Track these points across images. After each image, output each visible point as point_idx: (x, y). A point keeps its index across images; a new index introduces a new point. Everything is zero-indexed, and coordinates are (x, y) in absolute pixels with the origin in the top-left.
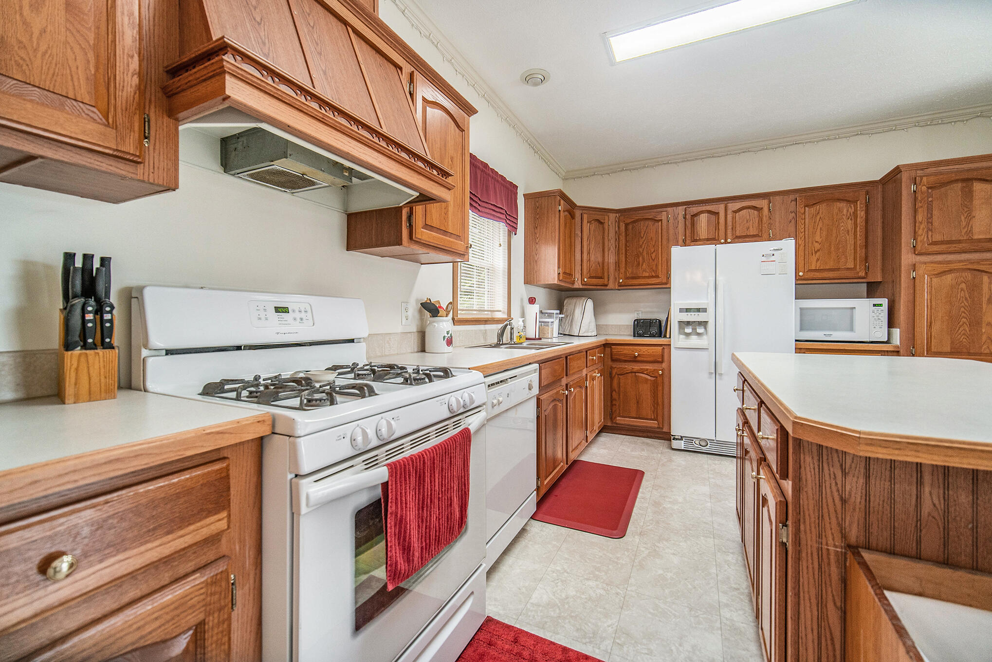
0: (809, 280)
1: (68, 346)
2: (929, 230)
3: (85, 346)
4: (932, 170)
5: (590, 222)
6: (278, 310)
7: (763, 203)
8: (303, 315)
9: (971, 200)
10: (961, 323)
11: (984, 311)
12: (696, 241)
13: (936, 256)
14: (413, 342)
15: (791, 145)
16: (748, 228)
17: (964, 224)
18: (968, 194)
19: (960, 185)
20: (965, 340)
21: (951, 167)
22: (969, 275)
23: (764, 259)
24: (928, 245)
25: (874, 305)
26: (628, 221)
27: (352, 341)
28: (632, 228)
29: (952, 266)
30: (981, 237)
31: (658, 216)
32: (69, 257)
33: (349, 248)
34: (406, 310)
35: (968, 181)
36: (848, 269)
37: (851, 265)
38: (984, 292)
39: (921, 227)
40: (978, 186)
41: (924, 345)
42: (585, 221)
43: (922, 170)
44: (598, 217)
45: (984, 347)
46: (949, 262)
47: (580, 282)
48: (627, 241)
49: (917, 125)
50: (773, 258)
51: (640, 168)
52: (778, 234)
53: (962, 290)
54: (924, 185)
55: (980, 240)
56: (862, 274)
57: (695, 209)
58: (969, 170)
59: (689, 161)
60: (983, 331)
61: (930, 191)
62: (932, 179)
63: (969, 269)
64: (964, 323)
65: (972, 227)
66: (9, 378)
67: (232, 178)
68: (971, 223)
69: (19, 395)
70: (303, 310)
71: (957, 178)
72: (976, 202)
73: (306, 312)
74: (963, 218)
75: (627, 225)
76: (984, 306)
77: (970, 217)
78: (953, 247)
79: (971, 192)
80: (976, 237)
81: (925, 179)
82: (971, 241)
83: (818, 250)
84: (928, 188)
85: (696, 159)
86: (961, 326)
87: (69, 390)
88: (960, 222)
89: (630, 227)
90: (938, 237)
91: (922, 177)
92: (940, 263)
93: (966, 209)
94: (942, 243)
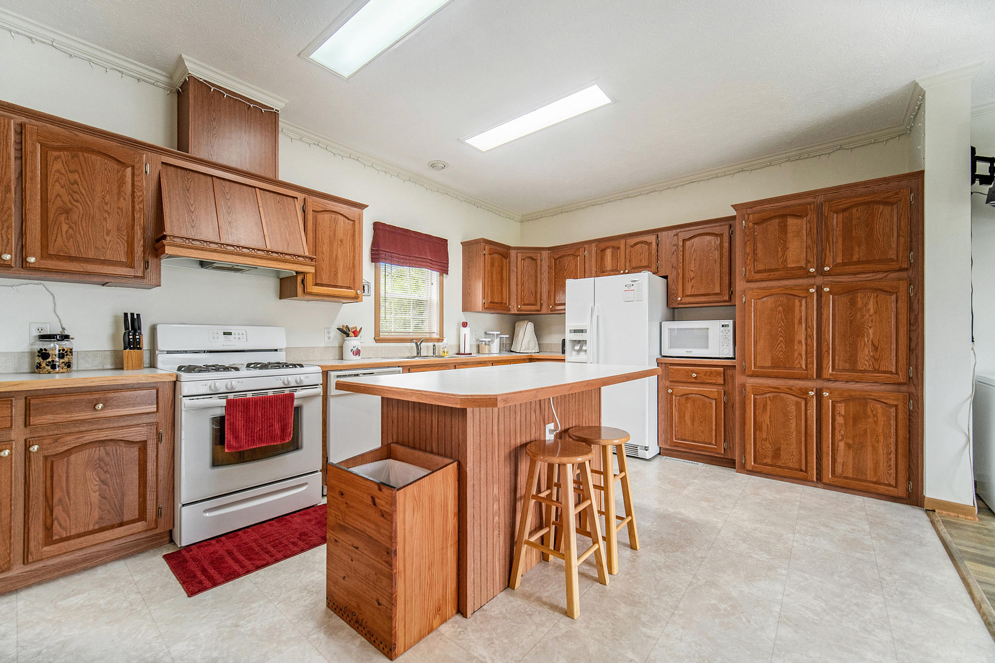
0: (687, 304)
1: (125, 349)
2: (755, 260)
3: (130, 349)
4: (758, 208)
5: (524, 259)
6: (225, 334)
7: (652, 238)
8: (240, 336)
9: (786, 234)
10: (779, 341)
11: (796, 330)
12: (603, 272)
13: (761, 283)
14: (335, 353)
15: (688, 184)
16: (641, 261)
17: (781, 254)
18: (783, 229)
19: (777, 220)
20: (782, 356)
21: (772, 205)
22: (784, 299)
23: (626, 288)
24: (754, 273)
25: (723, 326)
26: (556, 257)
27: (276, 350)
28: (559, 263)
29: (773, 291)
30: (793, 265)
31: (577, 252)
32: (126, 315)
33: (281, 297)
34: (329, 333)
35: (784, 216)
36: (716, 294)
37: (717, 290)
38: (796, 314)
39: (749, 258)
40: (791, 221)
41: (751, 361)
42: (519, 259)
43: (751, 208)
44: (530, 255)
45: (797, 362)
46: (772, 288)
47: (515, 308)
48: (556, 274)
49: (789, 160)
50: (632, 288)
51: (575, 210)
52: (664, 265)
53: (780, 312)
54: (751, 222)
55: (793, 268)
56: (726, 297)
57: (602, 246)
58: (785, 207)
59: (611, 201)
60: (796, 348)
61: (756, 226)
62: (757, 216)
63: (785, 294)
64: (781, 341)
65: (786, 257)
66: (109, 360)
67: (205, 270)
68: (786, 254)
69: (113, 367)
70: (241, 333)
71: (775, 214)
72: (790, 235)
73: (242, 334)
74: (779, 249)
75: (555, 260)
76: (796, 327)
77: (785, 248)
78: (773, 275)
79: (786, 226)
80: (789, 266)
81: (751, 216)
82: (786, 268)
83: (693, 278)
84: (754, 224)
85: (616, 200)
86: (779, 344)
87: (125, 365)
88: (777, 252)
89: (558, 262)
90: (761, 267)
91: (749, 215)
92: (763, 289)
93: (782, 242)
94: (765, 271)
